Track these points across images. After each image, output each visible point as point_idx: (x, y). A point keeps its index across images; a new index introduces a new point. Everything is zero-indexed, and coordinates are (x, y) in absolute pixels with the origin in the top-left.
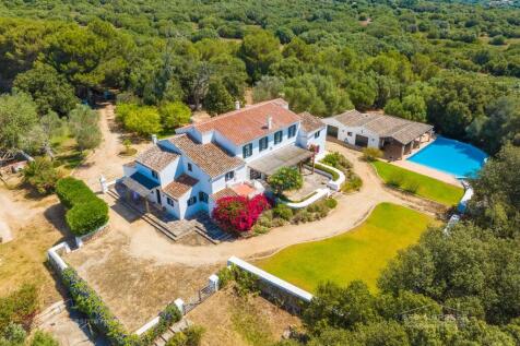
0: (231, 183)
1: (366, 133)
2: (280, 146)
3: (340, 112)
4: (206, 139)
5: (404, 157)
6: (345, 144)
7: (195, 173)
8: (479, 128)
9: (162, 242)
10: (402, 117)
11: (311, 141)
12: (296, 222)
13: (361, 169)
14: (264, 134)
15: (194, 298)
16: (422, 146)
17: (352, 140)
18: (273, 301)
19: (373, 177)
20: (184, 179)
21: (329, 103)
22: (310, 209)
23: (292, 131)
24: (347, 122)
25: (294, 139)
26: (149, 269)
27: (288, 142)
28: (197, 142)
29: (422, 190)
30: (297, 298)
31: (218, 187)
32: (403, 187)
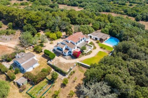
0: (75, 49)
1: (97, 37)
2: (82, 42)
3: (92, 33)
4: (70, 42)
5: (104, 42)
6: (93, 39)
7: (69, 48)
8: (118, 35)
9: (65, 59)
10: (104, 33)
11: (87, 40)
12: (86, 55)
13: (96, 45)
14: (79, 40)
15: (73, 67)
16: (107, 39)
17: (94, 39)
18: (84, 67)
19: (98, 46)
20: (67, 49)
21: (90, 31)
22: (88, 53)
23: (84, 39)
24: (93, 35)
25: (84, 40)
26: (64, 64)
27: (83, 41)
28: (68, 42)
29: (107, 48)
30: (87, 66)
31: (73, 50)
32: (103, 48)
